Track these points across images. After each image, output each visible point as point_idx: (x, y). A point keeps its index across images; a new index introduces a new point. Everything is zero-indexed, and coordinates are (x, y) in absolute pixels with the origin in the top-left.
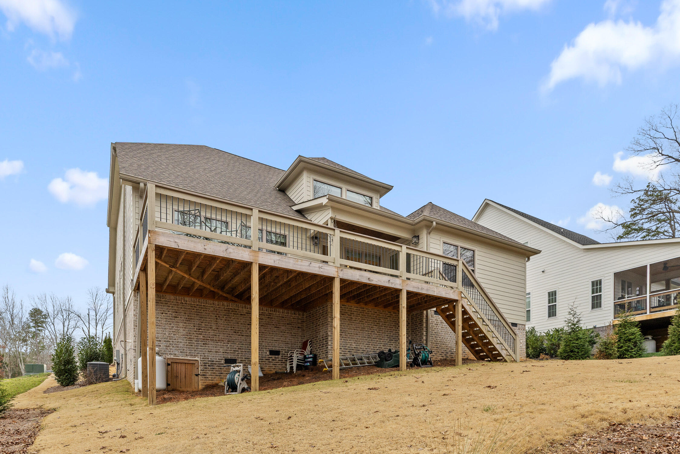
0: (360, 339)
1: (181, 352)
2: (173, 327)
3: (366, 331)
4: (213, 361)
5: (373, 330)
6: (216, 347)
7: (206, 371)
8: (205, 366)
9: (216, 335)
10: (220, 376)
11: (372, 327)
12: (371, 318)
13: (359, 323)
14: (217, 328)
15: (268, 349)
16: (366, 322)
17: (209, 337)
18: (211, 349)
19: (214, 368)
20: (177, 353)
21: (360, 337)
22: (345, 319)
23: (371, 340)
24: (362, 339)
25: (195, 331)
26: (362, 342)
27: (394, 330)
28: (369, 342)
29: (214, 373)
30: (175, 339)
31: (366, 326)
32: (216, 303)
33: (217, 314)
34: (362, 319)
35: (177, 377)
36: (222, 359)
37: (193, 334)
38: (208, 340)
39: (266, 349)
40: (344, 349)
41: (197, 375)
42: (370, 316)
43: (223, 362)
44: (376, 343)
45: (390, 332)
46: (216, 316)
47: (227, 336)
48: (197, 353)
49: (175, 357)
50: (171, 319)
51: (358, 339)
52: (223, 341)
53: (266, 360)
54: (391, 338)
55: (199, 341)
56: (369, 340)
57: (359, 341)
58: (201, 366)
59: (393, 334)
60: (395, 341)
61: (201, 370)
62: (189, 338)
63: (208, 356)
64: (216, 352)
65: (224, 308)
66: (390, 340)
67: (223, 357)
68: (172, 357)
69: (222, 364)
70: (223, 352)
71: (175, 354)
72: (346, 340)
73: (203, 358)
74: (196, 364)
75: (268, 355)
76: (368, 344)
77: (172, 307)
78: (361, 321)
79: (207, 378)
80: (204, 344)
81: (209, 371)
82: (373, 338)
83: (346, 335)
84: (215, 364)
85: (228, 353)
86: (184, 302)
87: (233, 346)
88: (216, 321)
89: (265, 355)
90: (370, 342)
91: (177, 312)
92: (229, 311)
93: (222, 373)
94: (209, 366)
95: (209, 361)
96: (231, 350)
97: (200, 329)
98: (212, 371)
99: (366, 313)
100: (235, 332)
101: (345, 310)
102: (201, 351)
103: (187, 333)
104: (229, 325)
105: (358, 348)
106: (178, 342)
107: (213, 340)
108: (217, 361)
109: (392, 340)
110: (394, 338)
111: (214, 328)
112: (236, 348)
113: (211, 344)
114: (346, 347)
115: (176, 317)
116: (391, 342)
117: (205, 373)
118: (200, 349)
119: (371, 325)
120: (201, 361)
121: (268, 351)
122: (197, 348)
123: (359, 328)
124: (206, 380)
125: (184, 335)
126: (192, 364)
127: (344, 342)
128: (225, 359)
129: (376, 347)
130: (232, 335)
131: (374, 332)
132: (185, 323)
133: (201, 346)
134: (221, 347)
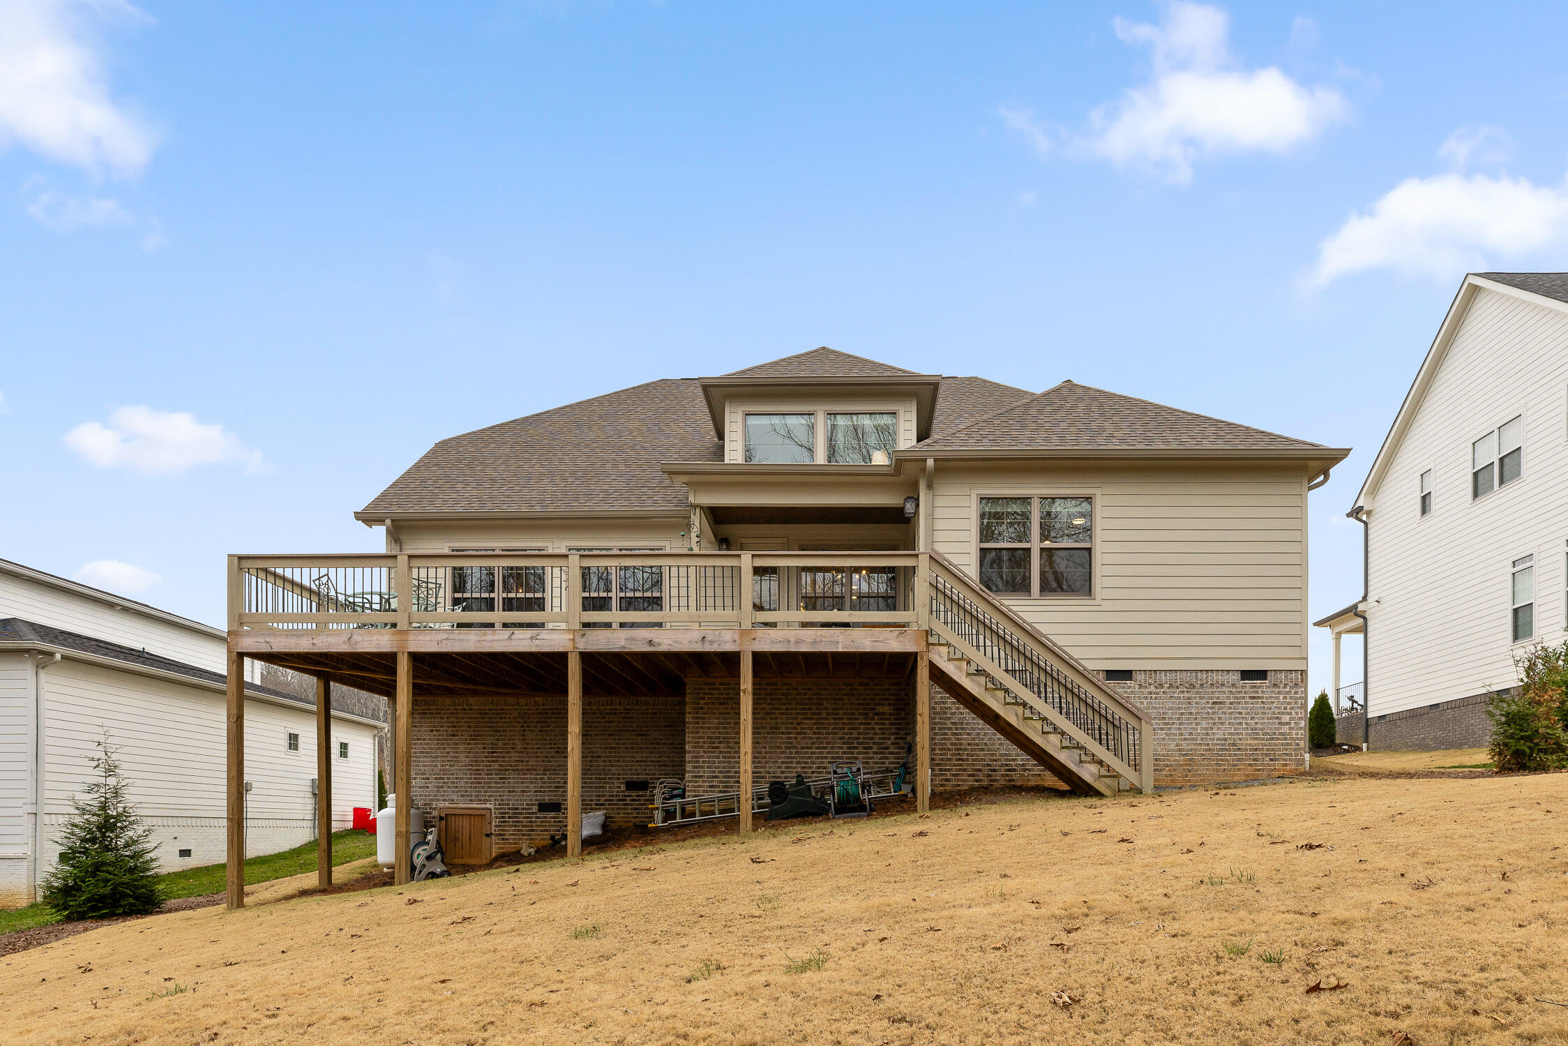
0: (766, 753)
1: (462, 796)
2: (448, 753)
3: (783, 733)
4: (517, 809)
5: (802, 728)
6: (522, 783)
7: (505, 826)
8: (503, 818)
9: (522, 761)
10: (529, 835)
11: (798, 724)
12: (797, 704)
13: (763, 718)
14: (525, 748)
15: (623, 778)
16: (782, 714)
17: (510, 766)
18: (514, 787)
19: (518, 822)
20: (455, 797)
21: (765, 748)
22: (728, 714)
23: (796, 753)
24: (770, 753)
25: (486, 757)
26: (771, 758)
27: (860, 724)
28: (790, 758)
29: (519, 831)
30: (452, 774)
31: (783, 723)
32: (523, 701)
33: (526, 722)
34: (771, 709)
35: (456, 839)
36: (532, 805)
37: (483, 761)
38: (508, 770)
39: (619, 779)
41: (488, 835)
42: (795, 699)
43: (535, 808)
44: (810, 758)
45: (849, 729)
46: (523, 727)
47: (543, 761)
48: (489, 796)
49: (451, 805)
50: (445, 739)
51: (761, 753)
52: (535, 770)
53: (619, 800)
54: (853, 743)
55: (491, 774)
56: (791, 753)
57: (765, 757)
58: (497, 818)
59: (859, 734)
60: (865, 748)
61: (496, 826)
62: (476, 770)
63: (508, 800)
64: (523, 792)
65: (538, 709)
66: (849, 748)
67: (536, 800)
68: (447, 804)
69: (533, 813)
70: (536, 792)
71: (452, 800)
72: (729, 758)
73: (499, 805)
74: (488, 815)
75: (623, 792)
76: (786, 763)
77: (448, 718)
78: (768, 713)
79: (507, 839)
80: (500, 779)
81: (510, 826)
82: (803, 748)
83: (728, 747)
84: (521, 813)
85: (544, 792)
86: (467, 708)
87: (554, 778)
88: (524, 735)
89: (618, 792)
90: (794, 758)
91: (454, 727)
92: (547, 714)
93: (532, 831)
94: (509, 817)
95: (509, 809)
96: (550, 787)
97: (493, 752)
98: (515, 826)
99: (783, 694)
100: (558, 752)
101: (728, 694)
102: (496, 792)
103: (472, 761)
104: (546, 740)
105: (760, 772)
106: (457, 778)
107: (518, 770)
108: (524, 809)
109: (856, 748)
110: (860, 743)
111: (519, 747)
112: (559, 782)
113: (514, 778)
115: (454, 735)
116: (852, 753)
117: (503, 830)
118: (497, 787)
119: (796, 718)
120: (496, 809)
121: (623, 783)
122: (489, 787)
123: (762, 728)
124: (505, 843)
125: (466, 766)
126: (480, 816)
127: (725, 762)
128: (539, 804)
129: (810, 768)
130: (553, 757)
131: (805, 733)
132: (469, 744)
133: (496, 783)
134: (532, 783)
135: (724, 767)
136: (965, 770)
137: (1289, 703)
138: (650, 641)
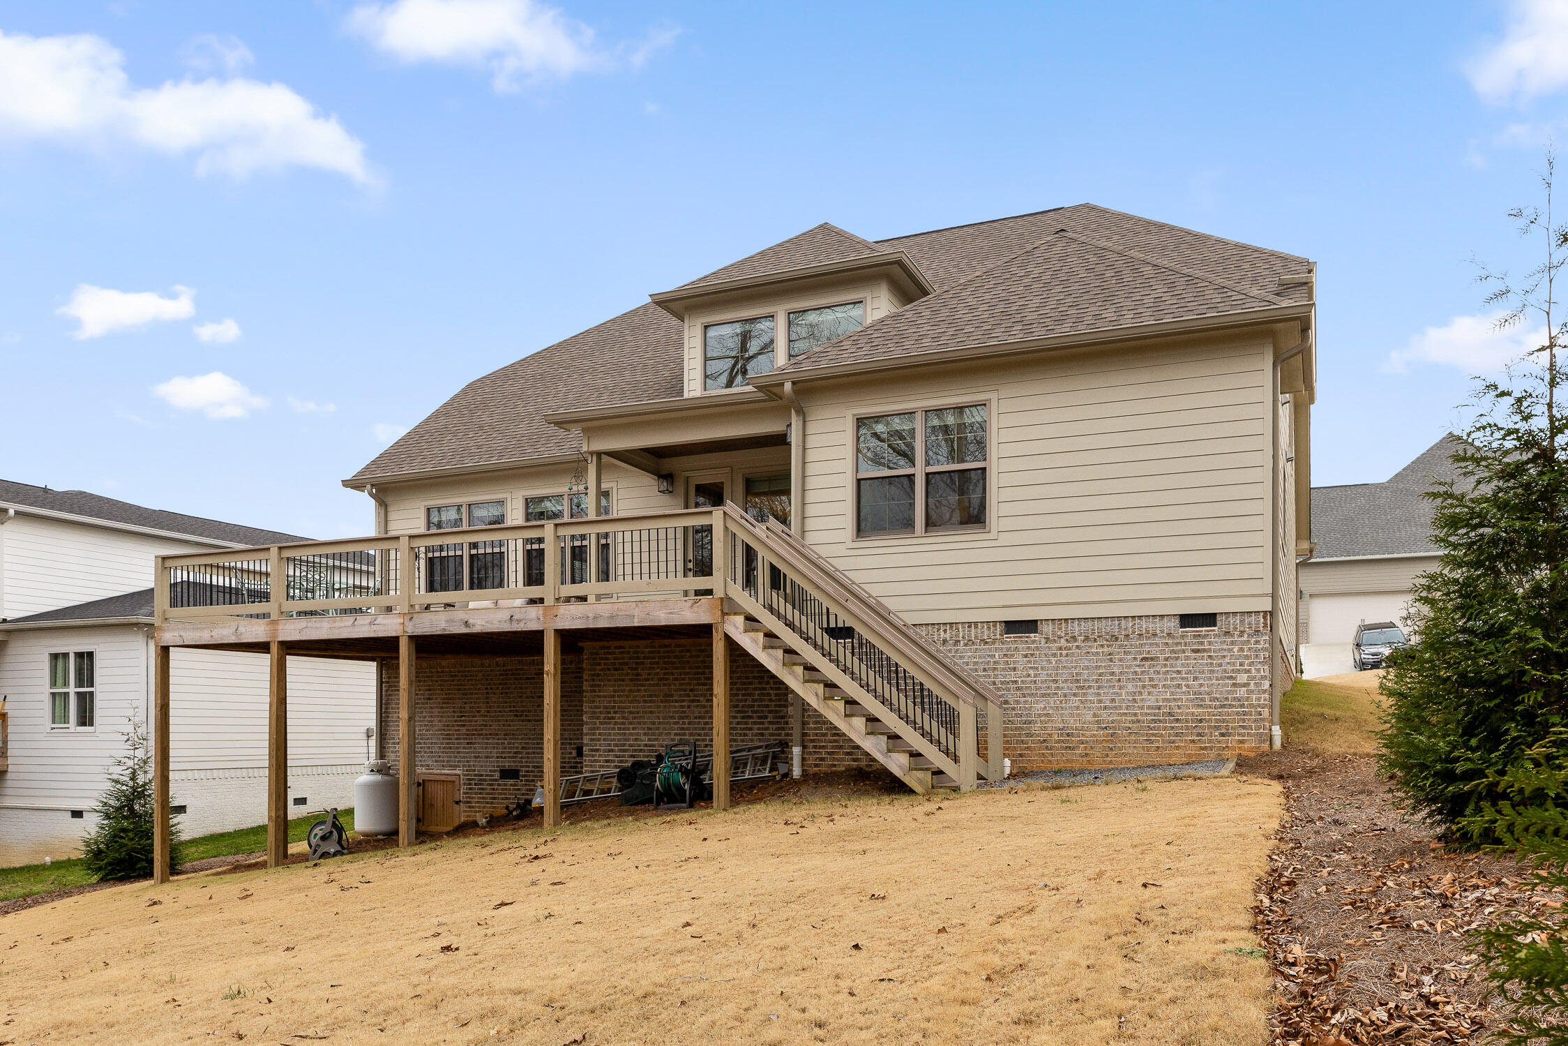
0: (659, 723)
1: (436, 761)
2: (425, 717)
3: (676, 701)
4: (481, 775)
5: (695, 696)
6: (486, 748)
7: (471, 793)
8: (470, 784)
9: (486, 725)
10: (492, 803)
11: (691, 690)
12: (690, 668)
13: (658, 685)
14: (488, 712)
15: (574, 743)
16: (676, 679)
17: (476, 730)
18: (479, 753)
19: (482, 789)
20: (430, 763)
21: (659, 718)
22: (623, 680)
23: (689, 723)
24: (664, 723)
25: (456, 721)
26: (665, 729)
27: (755, 689)
28: (683, 729)
29: (483, 798)
30: (428, 739)
31: (676, 690)
32: (487, 662)
33: (489, 684)
34: (665, 674)
35: (432, 805)
36: (495, 771)
37: (453, 726)
38: (473, 735)
39: (570, 744)
40: (621, 751)
41: (457, 803)
42: (688, 662)
43: (497, 776)
44: (703, 729)
45: (743, 695)
46: (486, 689)
47: (504, 725)
48: (458, 762)
49: (428, 771)
50: (423, 704)
51: (653, 723)
52: (497, 735)
53: (571, 767)
54: (748, 712)
55: (460, 739)
56: (684, 723)
57: (658, 729)
58: (464, 784)
59: (754, 701)
60: (760, 717)
61: (464, 793)
62: (447, 735)
63: (474, 766)
64: (487, 757)
65: (499, 670)
66: (743, 718)
67: (498, 766)
68: (424, 770)
69: (496, 780)
70: (498, 757)
71: (428, 766)
72: (624, 729)
73: (467, 771)
74: (457, 782)
75: (574, 758)
76: (680, 734)
77: (425, 681)
78: (661, 679)
79: (473, 807)
80: (468, 743)
81: (476, 794)
82: (696, 718)
83: (623, 718)
84: (485, 780)
85: (505, 758)
86: (440, 670)
87: (514, 744)
88: (487, 698)
89: (569, 758)
90: (688, 729)
91: (430, 690)
92: (507, 674)
93: (494, 798)
94: (476, 784)
95: (475, 775)
96: (510, 752)
97: (462, 716)
98: (480, 793)
99: (676, 657)
100: (516, 716)
101: (622, 658)
102: (464, 757)
103: (444, 725)
104: (506, 702)
105: (653, 746)
106: (432, 743)
107: (481, 734)
108: (487, 775)
109: (751, 717)
110: (756, 712)
111: (483, 710)
112: (517, 748)
113: (479, 743)
114: (624, 745)
115: (429, 699)
116: (746, 723)
117: (470, 798)
118: (464, 753)
119: (689, 684)
120: (464, 775)
121: (573, 749)
122: (458, 753)
123: (655, 696)
124: (471, 811)
125: (439, 730)
126: (449, 783)
127: (620, 734)
128: (501, 770)
129: (703, 740)
130: (512, 721)
131: (698, 701)
132: (442, 708)
133: (464, 748)
134: (494, 748)
135: (619, 740)
136: (841, 747)
137: (1247, 657)
138: (466, 622)
